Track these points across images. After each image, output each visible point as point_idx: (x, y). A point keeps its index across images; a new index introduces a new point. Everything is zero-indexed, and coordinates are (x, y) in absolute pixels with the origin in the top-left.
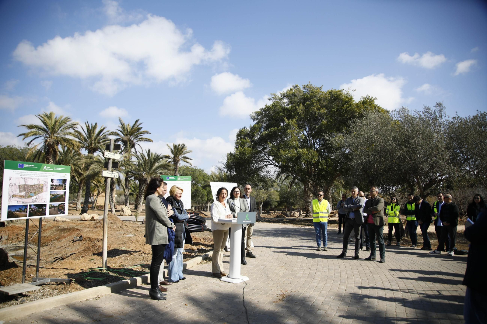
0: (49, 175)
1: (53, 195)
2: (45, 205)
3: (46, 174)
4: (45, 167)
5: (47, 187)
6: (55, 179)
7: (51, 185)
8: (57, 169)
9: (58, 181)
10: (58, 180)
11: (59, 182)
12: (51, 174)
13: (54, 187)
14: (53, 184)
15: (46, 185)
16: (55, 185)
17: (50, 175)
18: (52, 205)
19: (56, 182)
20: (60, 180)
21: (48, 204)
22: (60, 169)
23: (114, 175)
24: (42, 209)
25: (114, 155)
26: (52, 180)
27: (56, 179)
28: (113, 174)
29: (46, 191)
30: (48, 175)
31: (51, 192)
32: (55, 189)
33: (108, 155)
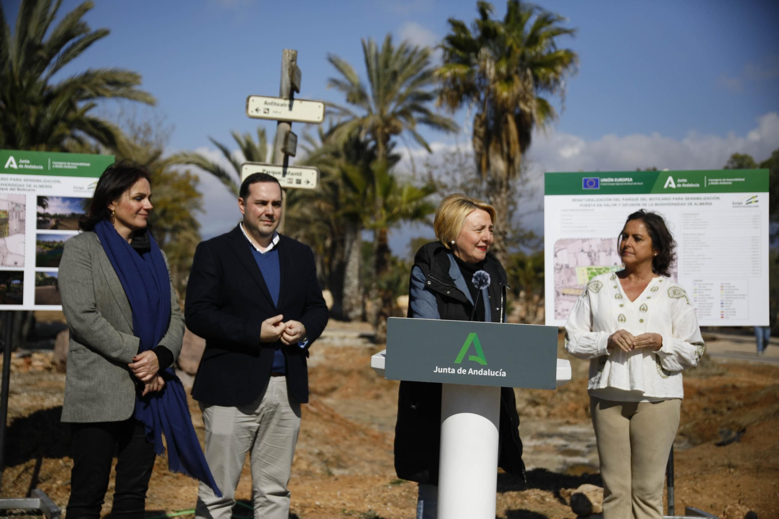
0: (29, 183)
1: (47, 244)
2: (20, 275)
3: (14, 182)
4: (11, 159)
5: (22, 221)
6: (52, 197)
7: (39, 215)
8: (59, 165)
9: (68, 203)
10: (65, 199)
11: (69, 207)
12: (37, 181)
13: (53, 222)
14: (48, 211)
15: (18, 214)
16: (55, 216)
17: (32, 184)
18: (48, 276)
19: (58, 206)
20: (72, 200)
21: (30, 272)
22: (73, 166)
23: (295, 178)
24: (8, 285)
25: (291, 107)
26: (41, 201)
27: (57, 198)
28: (287, 176)
29: (22, 230)
30: (25, 183)
31: (38, 235)
32: (55, 228)
33: (262, 107)
